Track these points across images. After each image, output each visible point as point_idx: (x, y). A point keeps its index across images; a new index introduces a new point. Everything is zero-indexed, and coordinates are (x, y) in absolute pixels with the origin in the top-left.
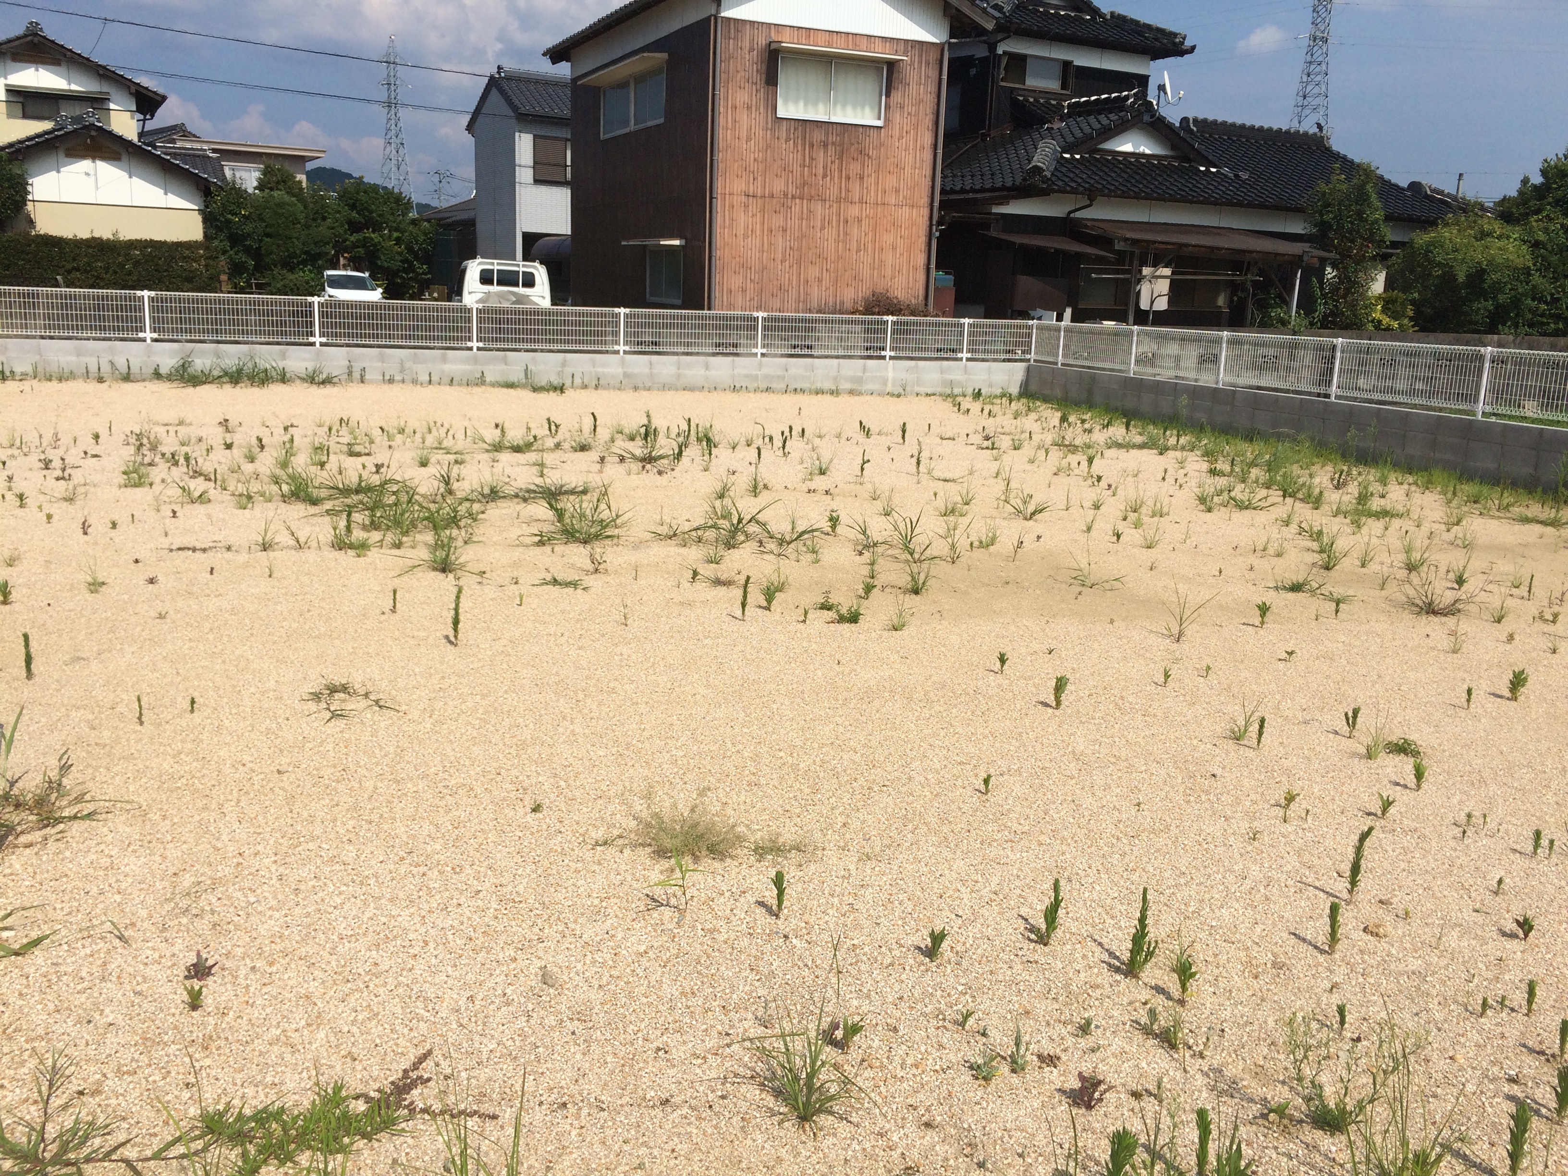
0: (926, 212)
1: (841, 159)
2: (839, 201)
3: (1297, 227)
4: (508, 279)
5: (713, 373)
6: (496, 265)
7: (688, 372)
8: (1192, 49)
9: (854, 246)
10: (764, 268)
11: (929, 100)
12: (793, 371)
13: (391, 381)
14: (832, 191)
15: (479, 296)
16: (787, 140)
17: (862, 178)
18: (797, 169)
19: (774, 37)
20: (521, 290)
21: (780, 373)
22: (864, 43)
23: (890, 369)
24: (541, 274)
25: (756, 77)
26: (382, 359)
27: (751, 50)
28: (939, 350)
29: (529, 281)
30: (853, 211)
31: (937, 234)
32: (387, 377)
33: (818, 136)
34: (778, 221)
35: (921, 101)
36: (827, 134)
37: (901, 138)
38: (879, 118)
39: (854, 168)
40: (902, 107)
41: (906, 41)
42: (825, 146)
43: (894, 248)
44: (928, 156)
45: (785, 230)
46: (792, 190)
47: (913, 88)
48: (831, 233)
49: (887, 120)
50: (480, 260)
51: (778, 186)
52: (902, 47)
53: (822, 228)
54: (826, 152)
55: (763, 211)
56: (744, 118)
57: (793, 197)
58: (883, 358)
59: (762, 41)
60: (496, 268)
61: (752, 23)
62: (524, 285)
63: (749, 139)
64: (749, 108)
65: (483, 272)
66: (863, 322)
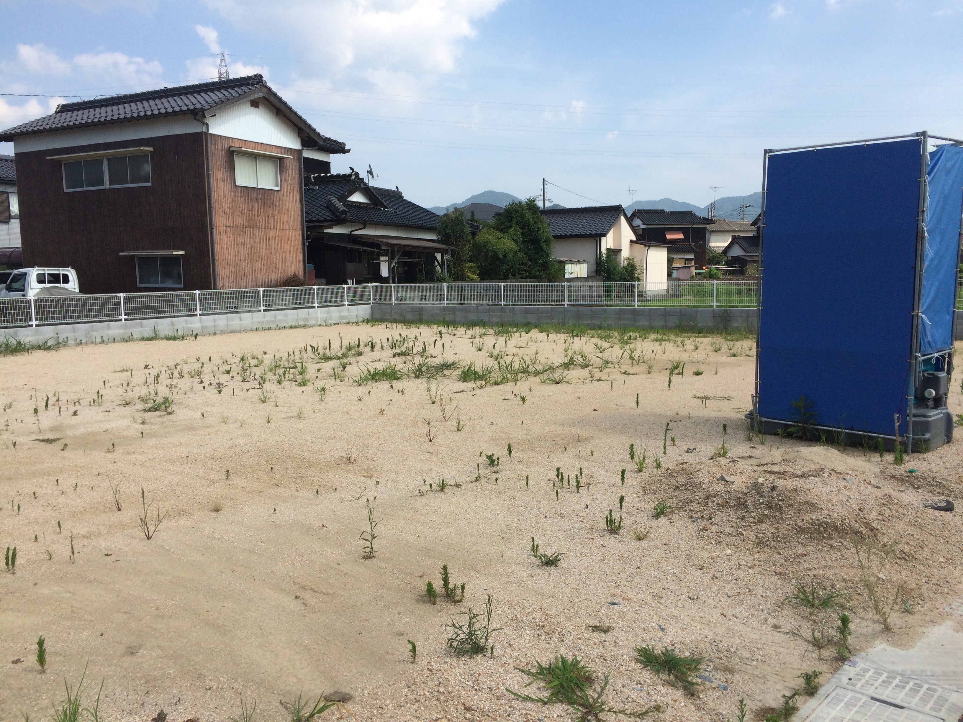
0: (300, 233)
1: (264, 207)
2: (265, 228)
3: (433, 237)
4: (55, 278)
5: (243, 322)
6: (48, 271)
7: (231, 323)
8: (349, 151)
9: (273, 251)
10: (237, 264)
11: (296, 176)
12: (279, 318)
13: (81, 343)
14: (262, 224)
15: (38, 290)
16: (241, 197)
17: (273, 216)
18: (246, 212)
19: (231, 144)
20: (62, 285)
21: (273, 319)
22: (269, 148)
23: (319, 312)
24: (72, 274)
25: (225, 165)
26: (74, 331)
27: (222, 150)
28: (324, 302)
29: (66, 279)
30: (272, 233)
31: (307, 244)
32: (78, 341)
33: (254, 195)
34: (240, 240)
35: (293, 178)
36: (257, 194)
37: (287, 196)
38: (278, 186)
39: (270, 211)
40: (286, 181)
41: (285, 148)
42: (257, 200)
43: (290, 252)
44: (299, 205)
45: (244, 245)
46: (245, 223)
47: (290, 171)
48: (263, 245)
49: (281, 187)
50: (37, 268)
51: (239, 221)
52: (284, 151)
53: (260, 243)
54: (258, 203)
55: (234, 234)
56: (221, 185)
57: (246, 227)
58: (314, 307)
59: (226, 146)
60: (47, 272)
61: (221, 136)
62: (63, 283)
63: (224, 197)
64: (223, 181)
65: (38, 275)
66: (292, 291)
